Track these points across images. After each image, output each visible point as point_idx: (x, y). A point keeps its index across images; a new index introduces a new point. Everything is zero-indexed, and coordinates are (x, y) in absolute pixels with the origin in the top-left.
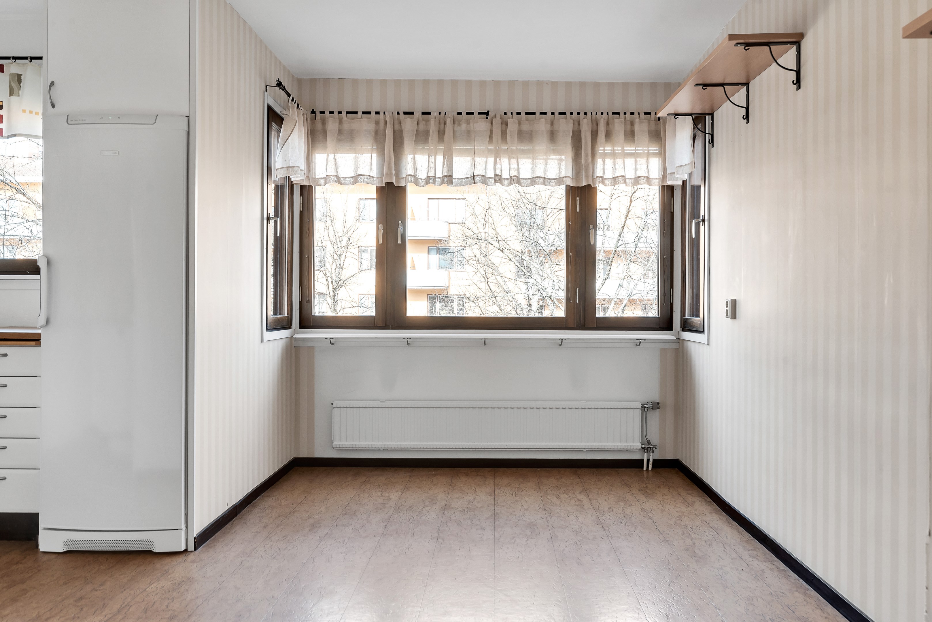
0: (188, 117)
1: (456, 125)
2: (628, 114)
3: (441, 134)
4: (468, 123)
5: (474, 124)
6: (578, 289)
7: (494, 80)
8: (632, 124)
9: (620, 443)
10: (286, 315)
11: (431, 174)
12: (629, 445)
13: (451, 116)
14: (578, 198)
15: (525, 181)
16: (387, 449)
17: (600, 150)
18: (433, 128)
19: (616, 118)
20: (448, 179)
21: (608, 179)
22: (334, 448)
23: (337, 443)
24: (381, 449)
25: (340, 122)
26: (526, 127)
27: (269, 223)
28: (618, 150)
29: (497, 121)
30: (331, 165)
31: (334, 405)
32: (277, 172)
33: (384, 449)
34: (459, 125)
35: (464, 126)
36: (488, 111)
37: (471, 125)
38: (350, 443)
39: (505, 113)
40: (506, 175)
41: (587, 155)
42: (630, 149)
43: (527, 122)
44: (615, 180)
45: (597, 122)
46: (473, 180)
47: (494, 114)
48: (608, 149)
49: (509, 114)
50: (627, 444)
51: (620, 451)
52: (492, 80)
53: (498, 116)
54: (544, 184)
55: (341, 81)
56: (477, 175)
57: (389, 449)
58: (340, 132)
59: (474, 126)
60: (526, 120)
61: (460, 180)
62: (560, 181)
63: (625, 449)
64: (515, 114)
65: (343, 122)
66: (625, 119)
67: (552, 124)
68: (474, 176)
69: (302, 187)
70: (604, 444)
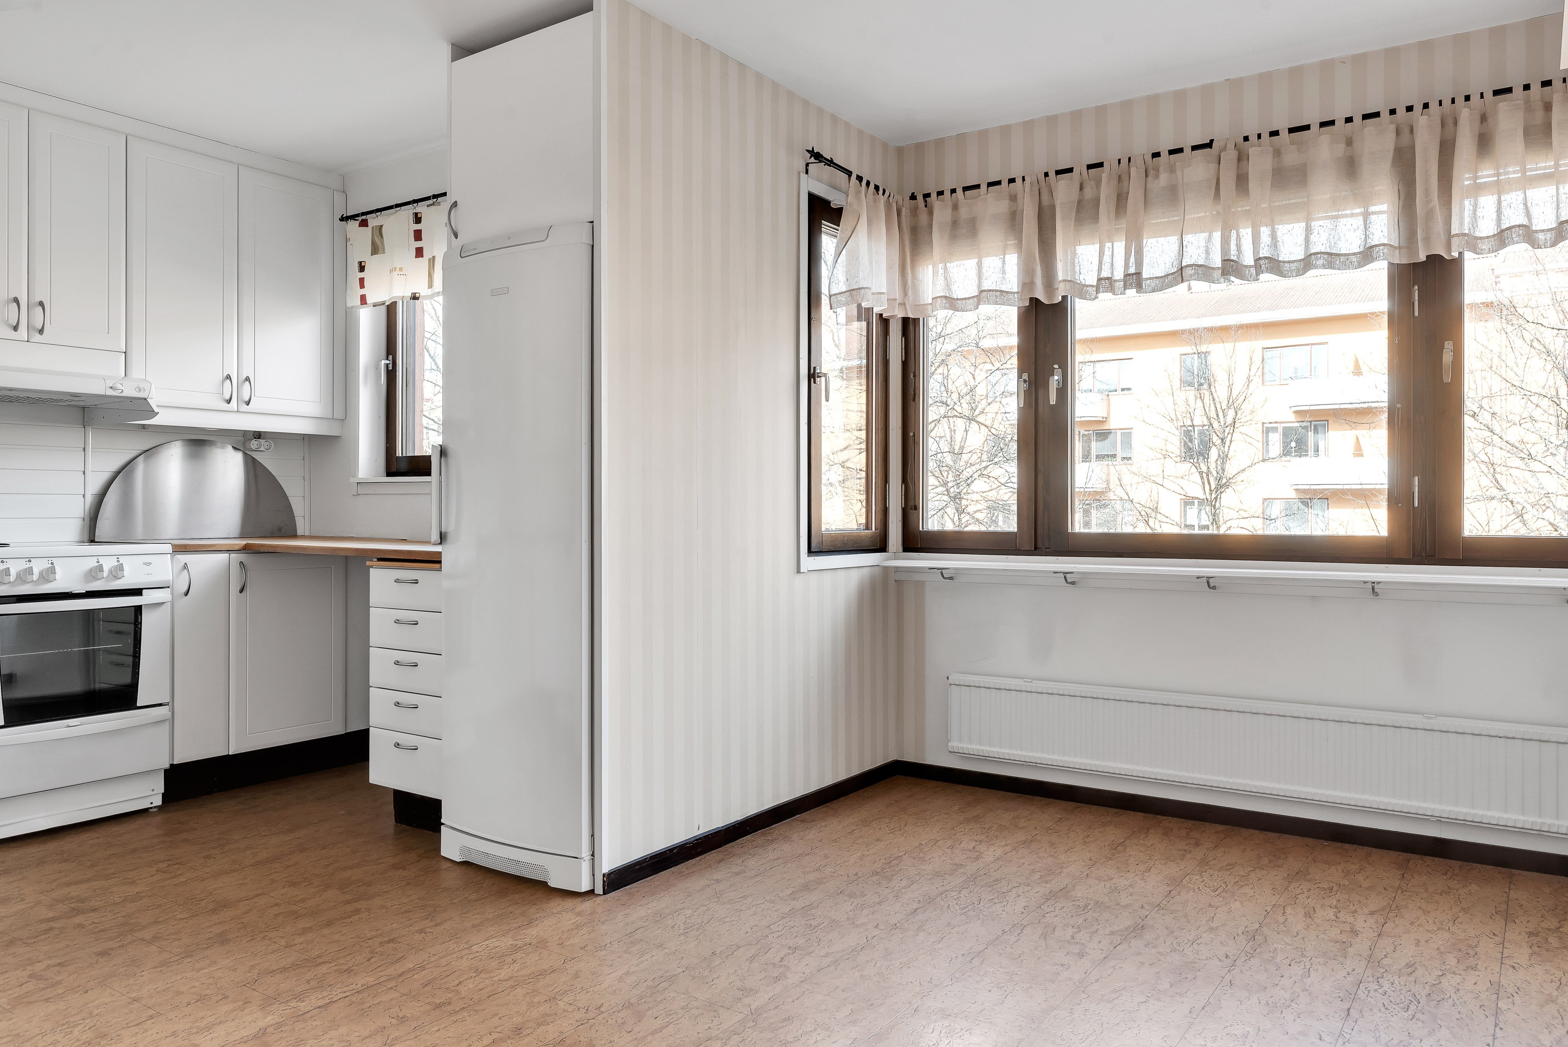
0: (592, 222)
1: (1150, 178)
2: (1536, 87)
3: (1121, 200)
4: (1172, 170)
5: (1183, 171)
6: (1416, 479)
7: (1228, 80)
8: (1548, 107)
9: (1523, 815)
10: (874, 529)
11: (1105, 274)
12: (1545, 823)
13: (1140, 162)
14: (1416, 287)
15: (1294, 266)
16: (1035, 765)
17: (1463, 178)
18: (1107, 192)
19: (1504, 104)
20: (1134, 280)
21: (1488, 237)
22: (950, 752)
23: (954, 744)
24: (1025, 763)
25: (955, 207)
26: (1291, 158)
27: (815, 382)
28: (1513, 172)
29: (1230, 155)
30: (941, 281)
31: (950, 681)
32: (832, 300)
33: (1030, 764)
34: (1157, 176)
35: (1164, 178)
36: (1212, 141)
37: (1179, 173)
38: (974, 747)
39: (1246, 139)
40: (1248, 259)
41: (1427, 193)
42: (1543, 164)
43: (1293, 147)
44: (1502, 238)
45: (1456, 118)
46: (1180, 275)
47: (1222, 143)
48: (1486, 174)
49: (1253, 138)
50: (1539, 820)
51: (1523, 832)
52: (1226, 80)
53: (1231, 146)
54: (1330, 265)
55: (961, 138)
56: (1187, 266)
57: (1038, 765)
58: (955, 223)
59: (1183, 173)
60: (1291, 144)
61: (1161, 280)
62: (1367, 255)
63: (1538, 830)
64: (1265, 136)
65: (960, 206)
66: (1527, 101)
67: (1349, 142)
68: (1182, 268)
69: (906, 321)
70: (1481, 812)
